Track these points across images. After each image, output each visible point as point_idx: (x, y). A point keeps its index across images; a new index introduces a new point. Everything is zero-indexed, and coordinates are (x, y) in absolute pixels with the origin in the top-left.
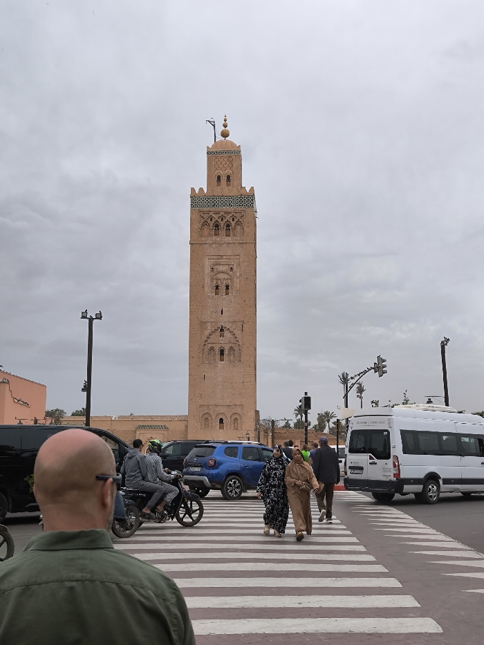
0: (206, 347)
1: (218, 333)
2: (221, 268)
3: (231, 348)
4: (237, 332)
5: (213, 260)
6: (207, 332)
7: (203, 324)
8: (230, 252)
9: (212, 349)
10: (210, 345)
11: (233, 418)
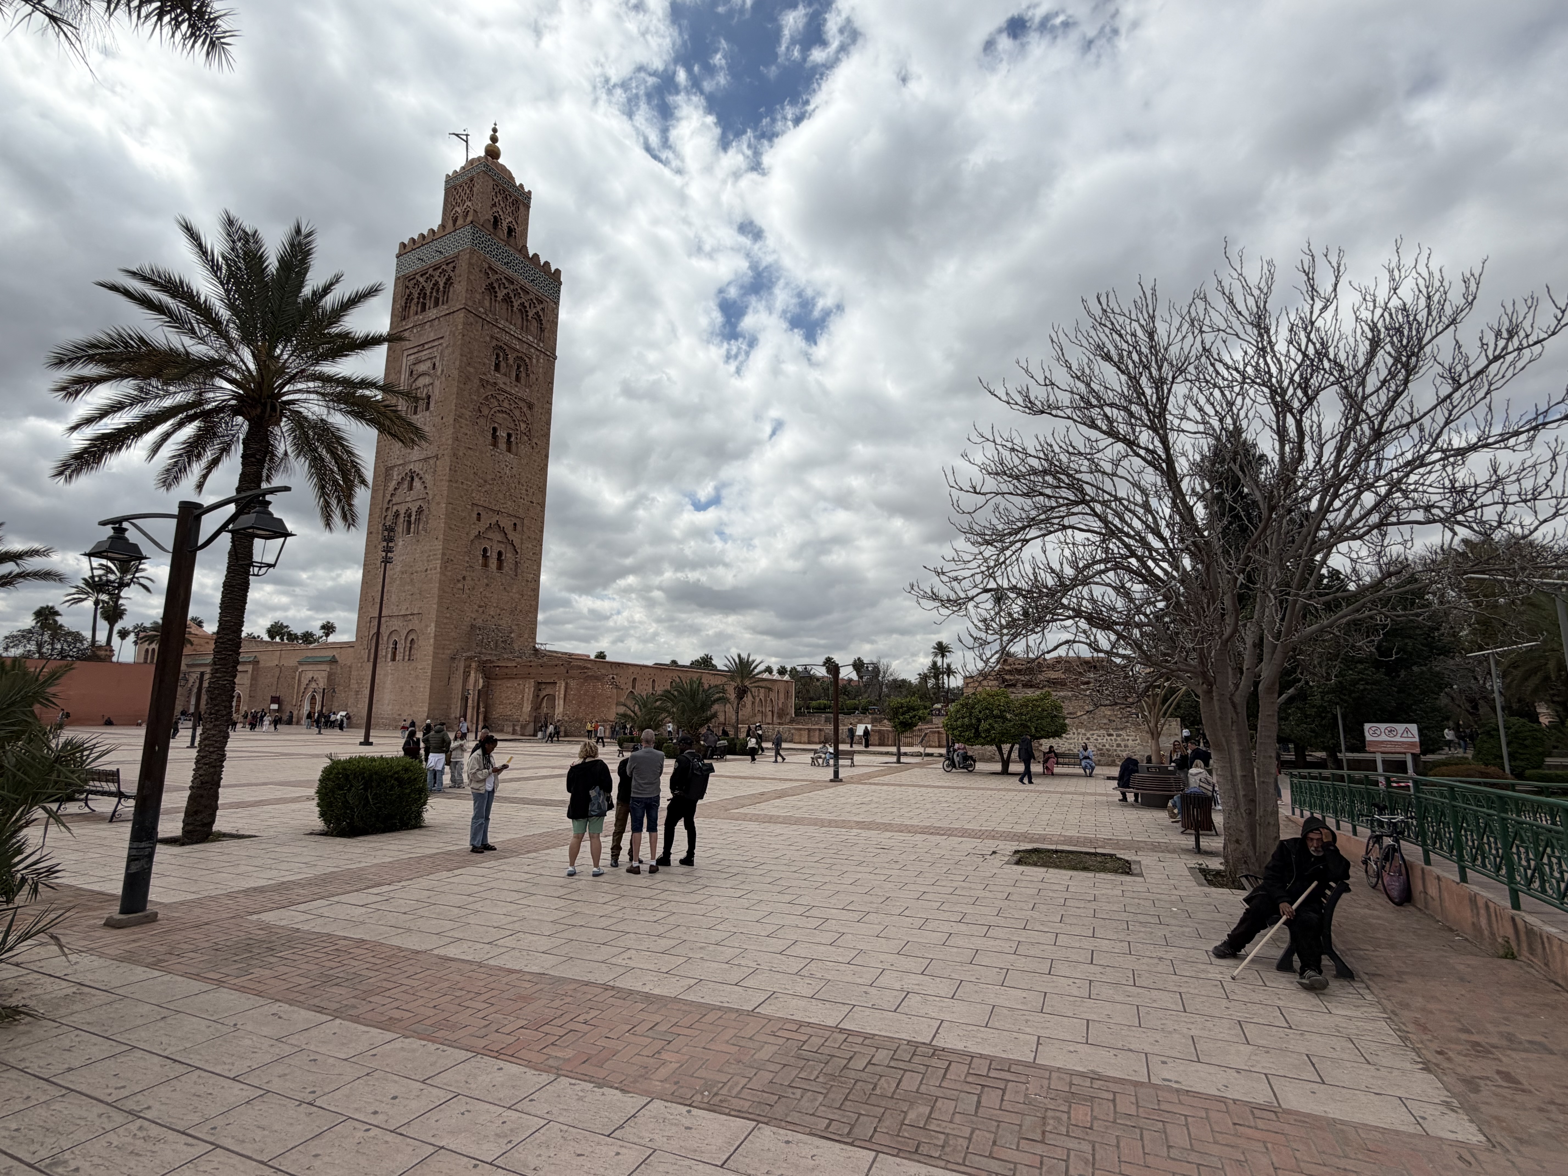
0: (389, 512)
1: (406, 485)
2: (423, 367)
3: (420, 510)
4: (428, 478)
5: (413, 357)
6: (393, 485)
7: (389, 470)
8: (432, 336)
9: (397, 515)
10: (395, 508)
11: (410, 639)
